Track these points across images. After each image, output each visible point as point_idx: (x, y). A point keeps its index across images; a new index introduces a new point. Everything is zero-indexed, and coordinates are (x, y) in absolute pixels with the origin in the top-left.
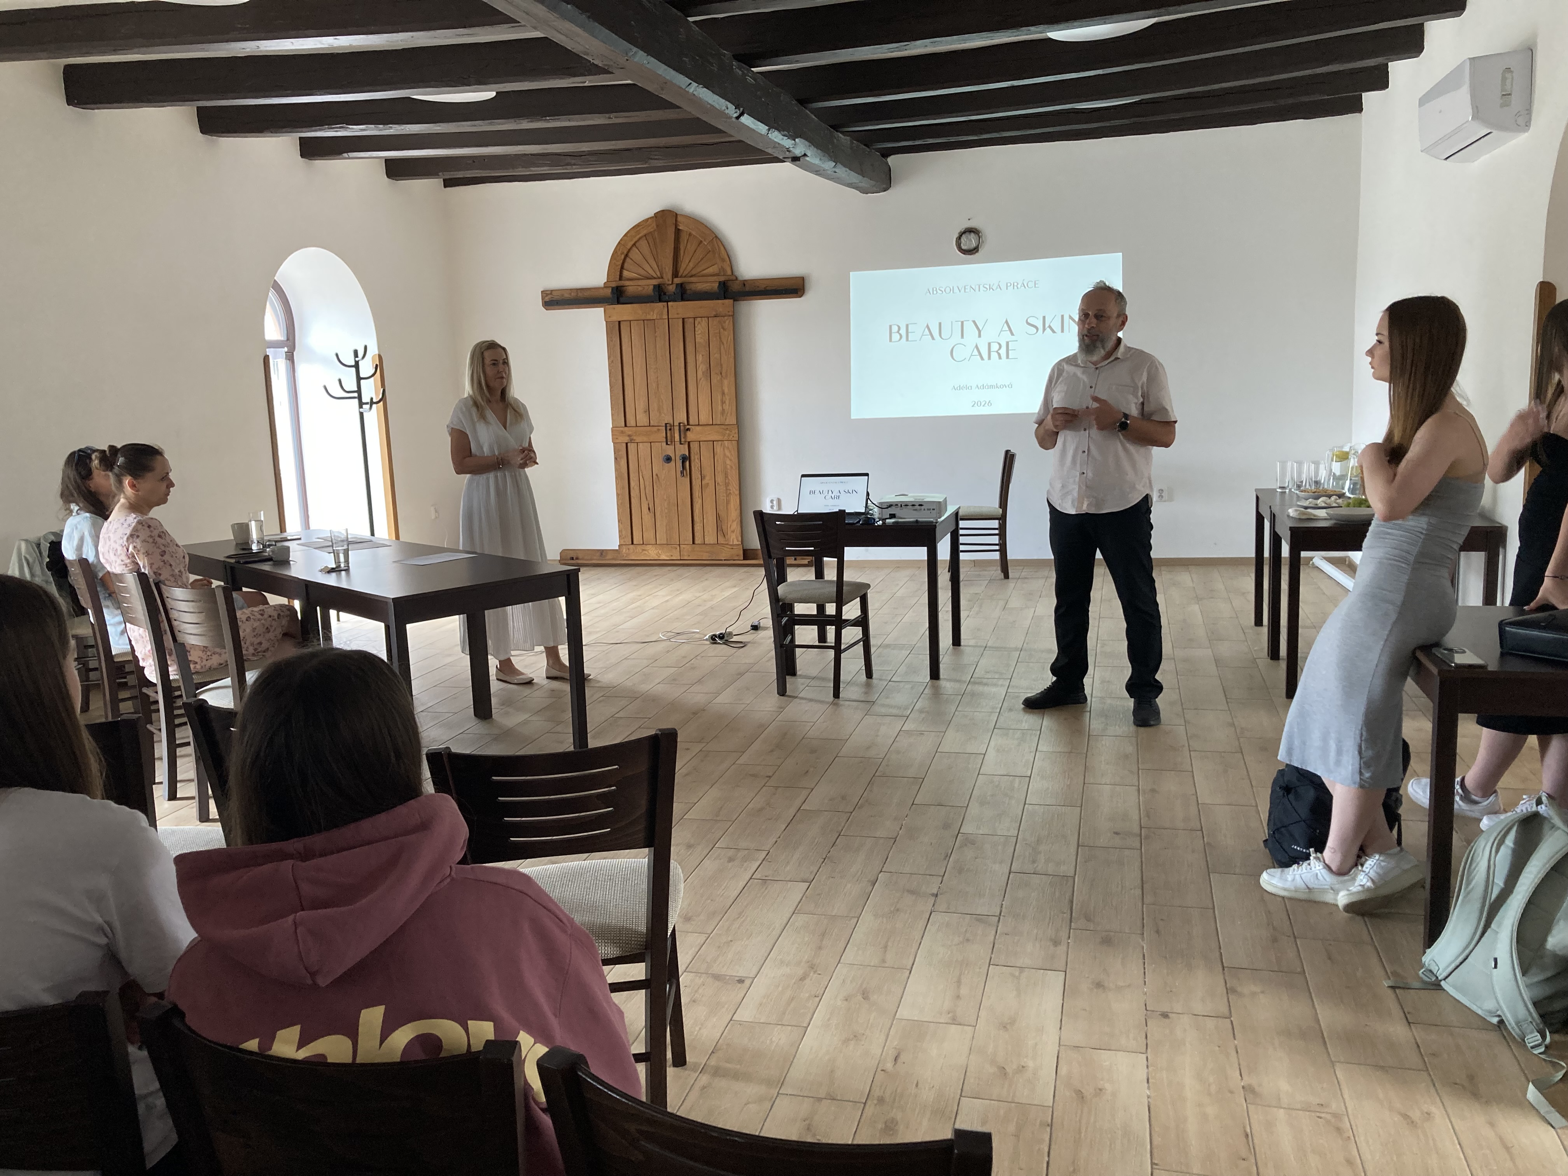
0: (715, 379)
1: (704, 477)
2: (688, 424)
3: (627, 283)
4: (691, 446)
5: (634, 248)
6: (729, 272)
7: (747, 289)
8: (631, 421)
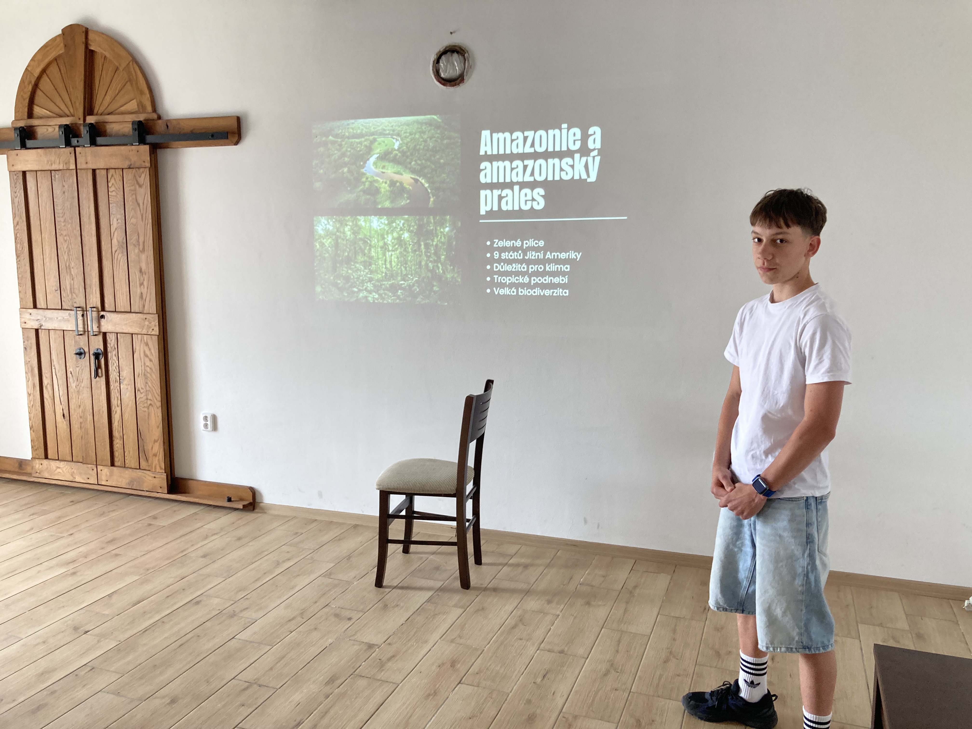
0: (132, 251)
2: (103, 310)
3: (34, 122)
4: (107, 338)
5: (45, 77)
6: (149, 108)
7: (171, 132)
8: (41, 302)
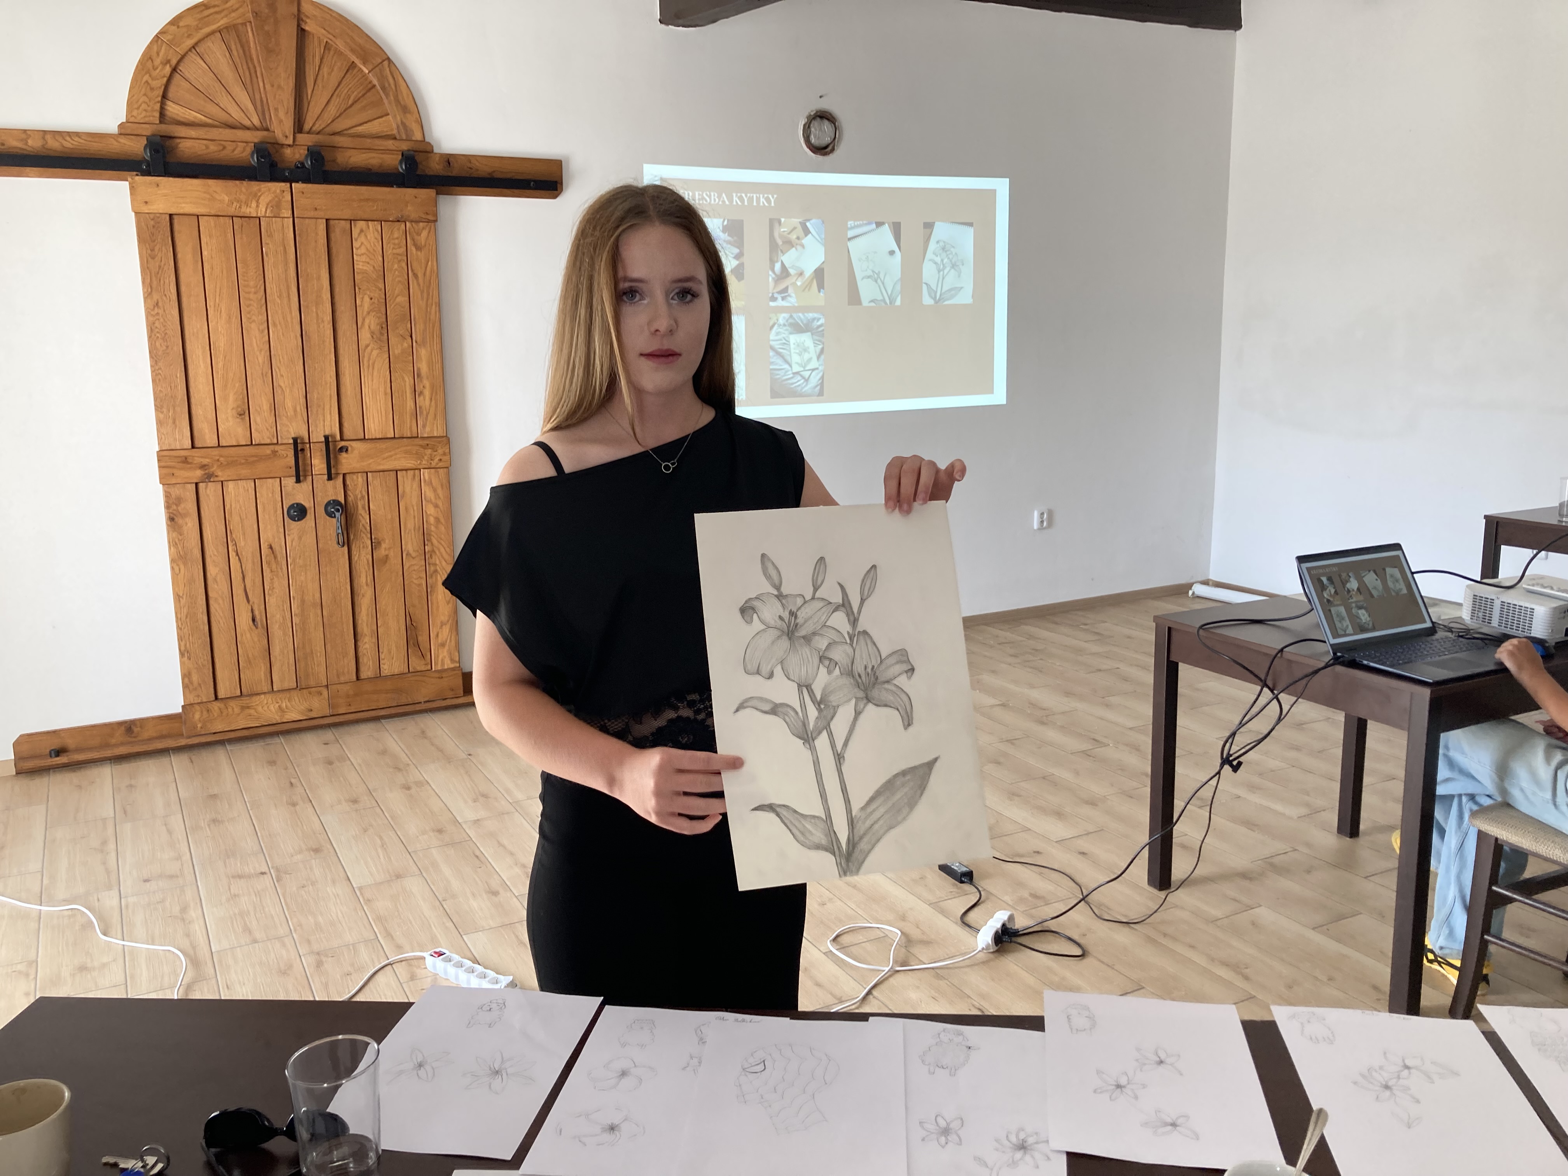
0: (398, 346)
1: (379, 543)
2: (342, 439)
3: (181, 131)
4: (348, 482)
5: (193, 56)
6: (416, 135)
7: (455, 173)
8: (207, 437)
